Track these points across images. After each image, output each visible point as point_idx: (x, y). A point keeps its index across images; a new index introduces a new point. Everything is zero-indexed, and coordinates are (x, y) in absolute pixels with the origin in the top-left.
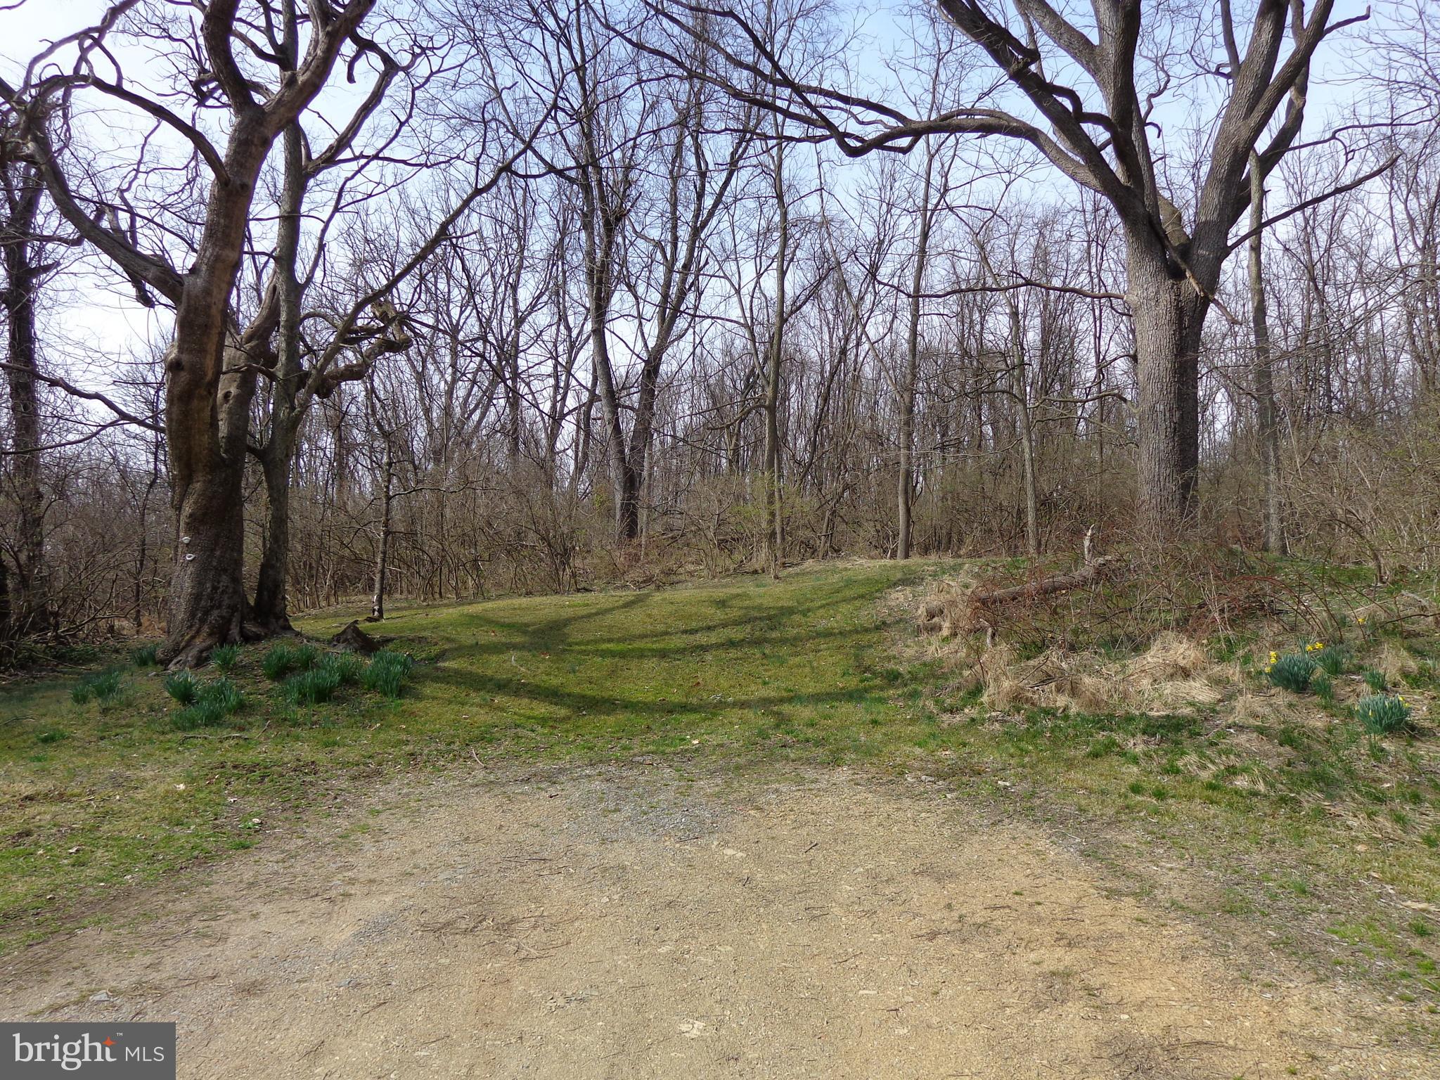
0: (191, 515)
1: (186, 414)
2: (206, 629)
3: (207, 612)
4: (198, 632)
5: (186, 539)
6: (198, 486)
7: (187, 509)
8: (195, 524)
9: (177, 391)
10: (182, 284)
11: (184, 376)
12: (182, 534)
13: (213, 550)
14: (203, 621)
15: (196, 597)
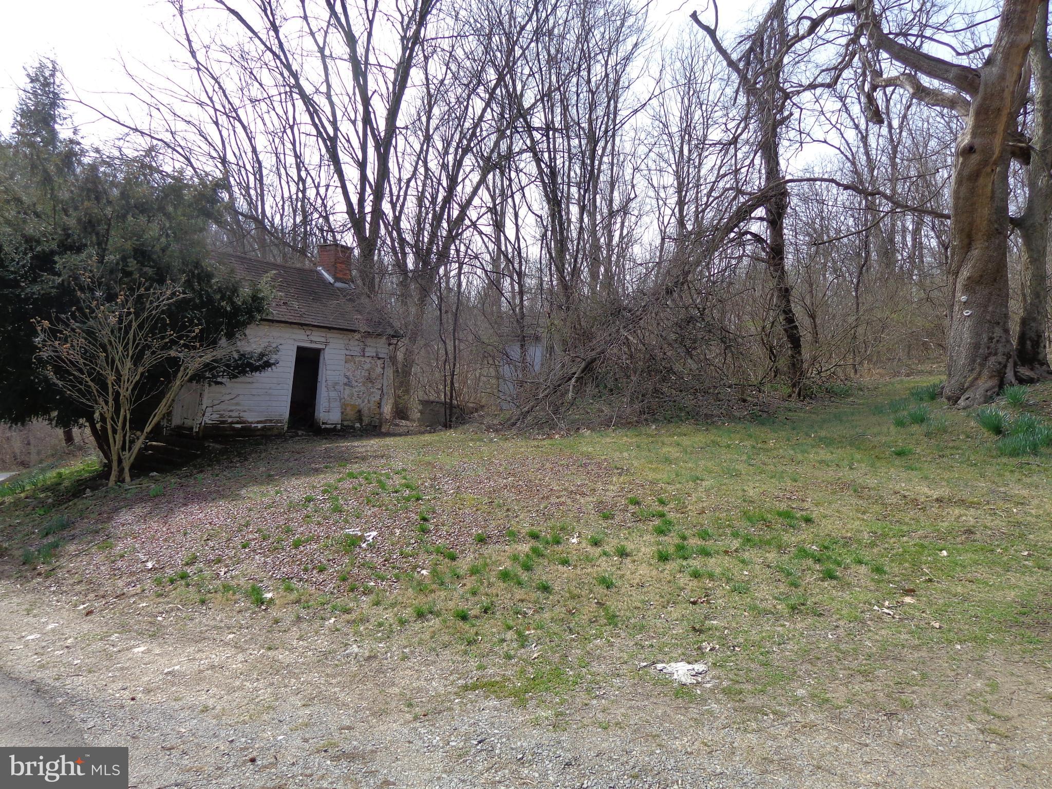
0: (969, 278)
1: (972, 191)
2: (986, 372)
3: (986, 359)
4: (980, 374)
5: (964, 298)
6: (975, 253)
7: (965, 273)
8: (971, 286)
9: (966, 172)
10: (979, 76)
11: (975, 158)
12: (958, 294)
13: (986, 307)
14: (982, 365)
15: (976, 346)
